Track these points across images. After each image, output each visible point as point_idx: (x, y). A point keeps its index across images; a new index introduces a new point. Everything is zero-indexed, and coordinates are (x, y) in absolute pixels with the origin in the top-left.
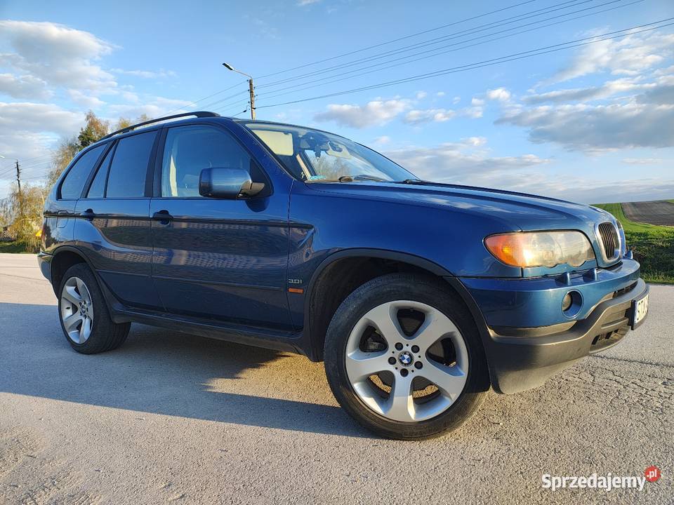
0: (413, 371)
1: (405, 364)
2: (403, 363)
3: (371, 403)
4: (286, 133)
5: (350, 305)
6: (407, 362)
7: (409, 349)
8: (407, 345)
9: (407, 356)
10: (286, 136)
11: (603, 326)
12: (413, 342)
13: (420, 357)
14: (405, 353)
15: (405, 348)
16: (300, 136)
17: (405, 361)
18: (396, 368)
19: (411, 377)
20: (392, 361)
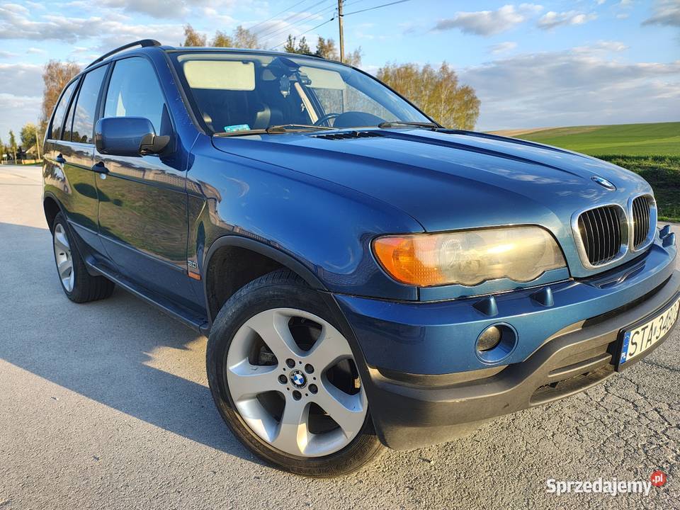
0: (307, 395)
1: (298, 385)
2: (295, 384)
3: (258, 425)
4: (245, 62)
5: (230, 309)
6: (300, 384)
7: (301, 368)
8: (300, 363)
9: (299, 376)
10: (246, 66)
11: (551, 373)
12: (307, 359)
13: (315, 378)
14: (298, 372)
15: (298, 367)
16: (265, 65)
17: (298, 382)
18: (288, 389)
19: (304, 401)
20: (283, 379)
